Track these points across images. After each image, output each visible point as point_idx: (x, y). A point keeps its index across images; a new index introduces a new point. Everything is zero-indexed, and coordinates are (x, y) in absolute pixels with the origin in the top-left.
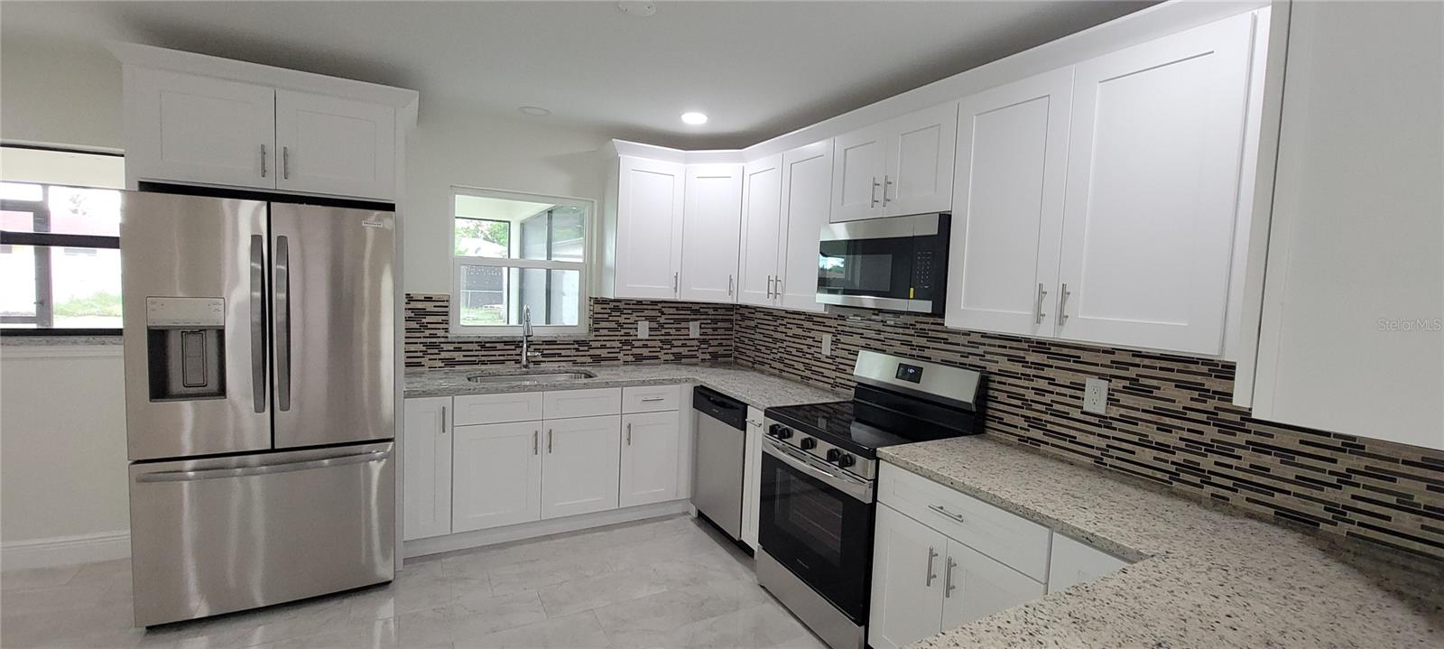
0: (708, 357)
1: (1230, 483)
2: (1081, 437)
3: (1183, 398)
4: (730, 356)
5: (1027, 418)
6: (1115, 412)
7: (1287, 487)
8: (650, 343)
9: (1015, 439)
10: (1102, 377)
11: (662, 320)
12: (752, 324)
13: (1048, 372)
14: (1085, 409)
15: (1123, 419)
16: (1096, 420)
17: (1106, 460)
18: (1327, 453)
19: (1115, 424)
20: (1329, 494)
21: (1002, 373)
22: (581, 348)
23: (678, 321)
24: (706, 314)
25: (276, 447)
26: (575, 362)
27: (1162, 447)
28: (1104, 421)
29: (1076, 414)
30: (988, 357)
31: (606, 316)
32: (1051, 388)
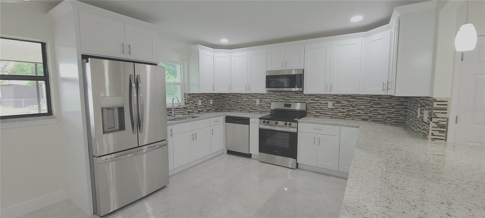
0: (214, 110)
1: (354, 116)
2: (328, 113)
3: (346, 103)
4: (219, 109)
5: (316, 111)
6: (334, 107)
7: (363, 115)
8: (202, 107)
9: (314, 116)
10: (331, 101)
11: (204, 99)
12: (228, 99)
13: (320, 102)
14: (328, 108)
15: (336, 108)
16: (330, 109)
17: (333, 117)
18: (368, 108)
19: (334, 109)
20: (369, 115)
21: (309, 103)
22: (185, 110)
23: (208, 99)
24: (213, 97)
25: (139, 146)
26: (184, 114)
27: (343, 112)
28: (332, 109)
29: (326, 109)
30: (306, 100)
31: (191, 99)
32: (321, 105)
